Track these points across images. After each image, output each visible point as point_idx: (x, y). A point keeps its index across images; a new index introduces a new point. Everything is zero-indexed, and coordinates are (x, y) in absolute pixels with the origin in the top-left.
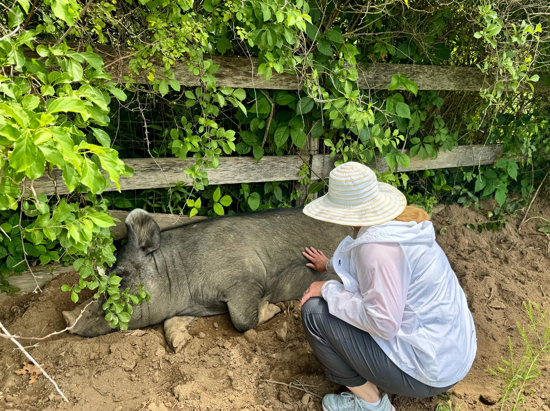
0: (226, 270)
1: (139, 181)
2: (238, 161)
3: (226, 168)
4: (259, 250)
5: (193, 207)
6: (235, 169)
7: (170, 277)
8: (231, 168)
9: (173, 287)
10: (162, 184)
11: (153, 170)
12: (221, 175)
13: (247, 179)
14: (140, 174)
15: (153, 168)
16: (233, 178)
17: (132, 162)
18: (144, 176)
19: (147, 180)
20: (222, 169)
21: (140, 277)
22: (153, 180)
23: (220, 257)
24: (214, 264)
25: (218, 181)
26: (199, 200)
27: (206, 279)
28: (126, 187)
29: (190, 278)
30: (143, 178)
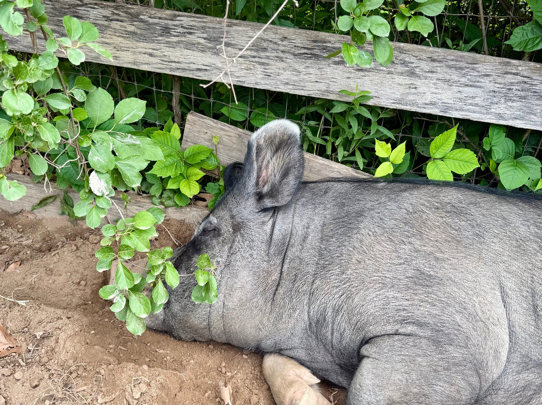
0: (399, 295)
1: (286, 75)
2: (509, 69)
3: (473, 79)
4: (510, 284)
5: (386, 160)
6: (496, 87)
7: (286, 266)
8: (487, 83)
9: (281, 291)
10: (328, 91)
11: (316, 56)
12: (459, 95)
13: (522, 118)
14: (290, 59)
15: (316, 52)
16: (487, 109)
17: (279, 31)
18: (296, 66)
19: (302, 76)
20: (463, 80)
21: (231, 247)
22: (313, 78)
23: (397, 261)
24: (378, 271)
25: (448, 108)
26: (402, 147)
27: (348, 298)
28: (263, 82)
29: (318, 282)
30: (295, 70)
